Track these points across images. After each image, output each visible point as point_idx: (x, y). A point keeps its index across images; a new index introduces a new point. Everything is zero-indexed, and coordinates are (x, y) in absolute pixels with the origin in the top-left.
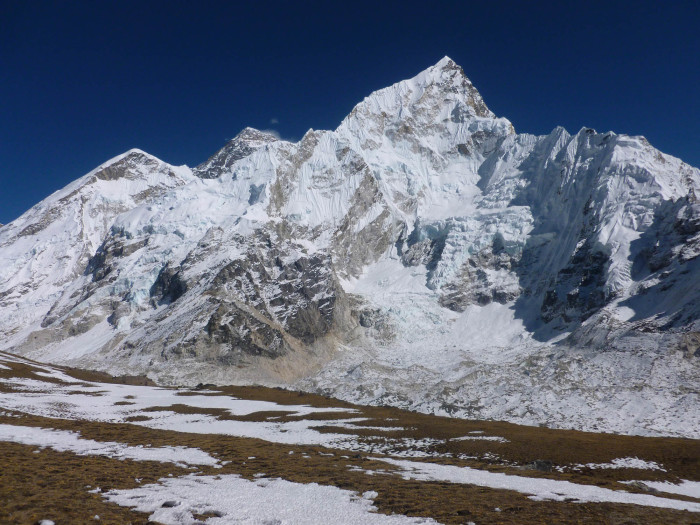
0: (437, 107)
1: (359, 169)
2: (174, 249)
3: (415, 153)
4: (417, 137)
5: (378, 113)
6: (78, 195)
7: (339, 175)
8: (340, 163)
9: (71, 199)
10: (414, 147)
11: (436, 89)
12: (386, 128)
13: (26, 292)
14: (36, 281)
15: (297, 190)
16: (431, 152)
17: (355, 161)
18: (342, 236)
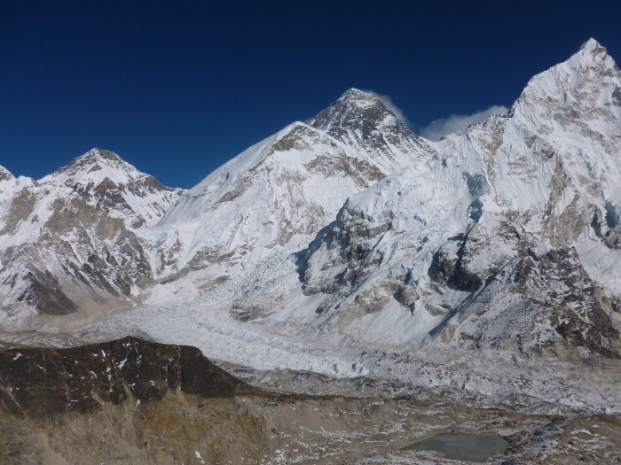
0: (597, 91)
1: (550, 157)
2: (429, 237)
3: (585, 136)
4: (584, 121)
5: (545, 98)
6: (263, 166)
7: (533, 162)
8: (531, 150)
9: (258, 169)
10: (583, 131)
11: (592, 74)
12: (553, 112)
13: (244, 253)
14: (250, 243)
15: (498, 176)
16: (601, 136)
17: (546, 149)
18: (548, 220)
